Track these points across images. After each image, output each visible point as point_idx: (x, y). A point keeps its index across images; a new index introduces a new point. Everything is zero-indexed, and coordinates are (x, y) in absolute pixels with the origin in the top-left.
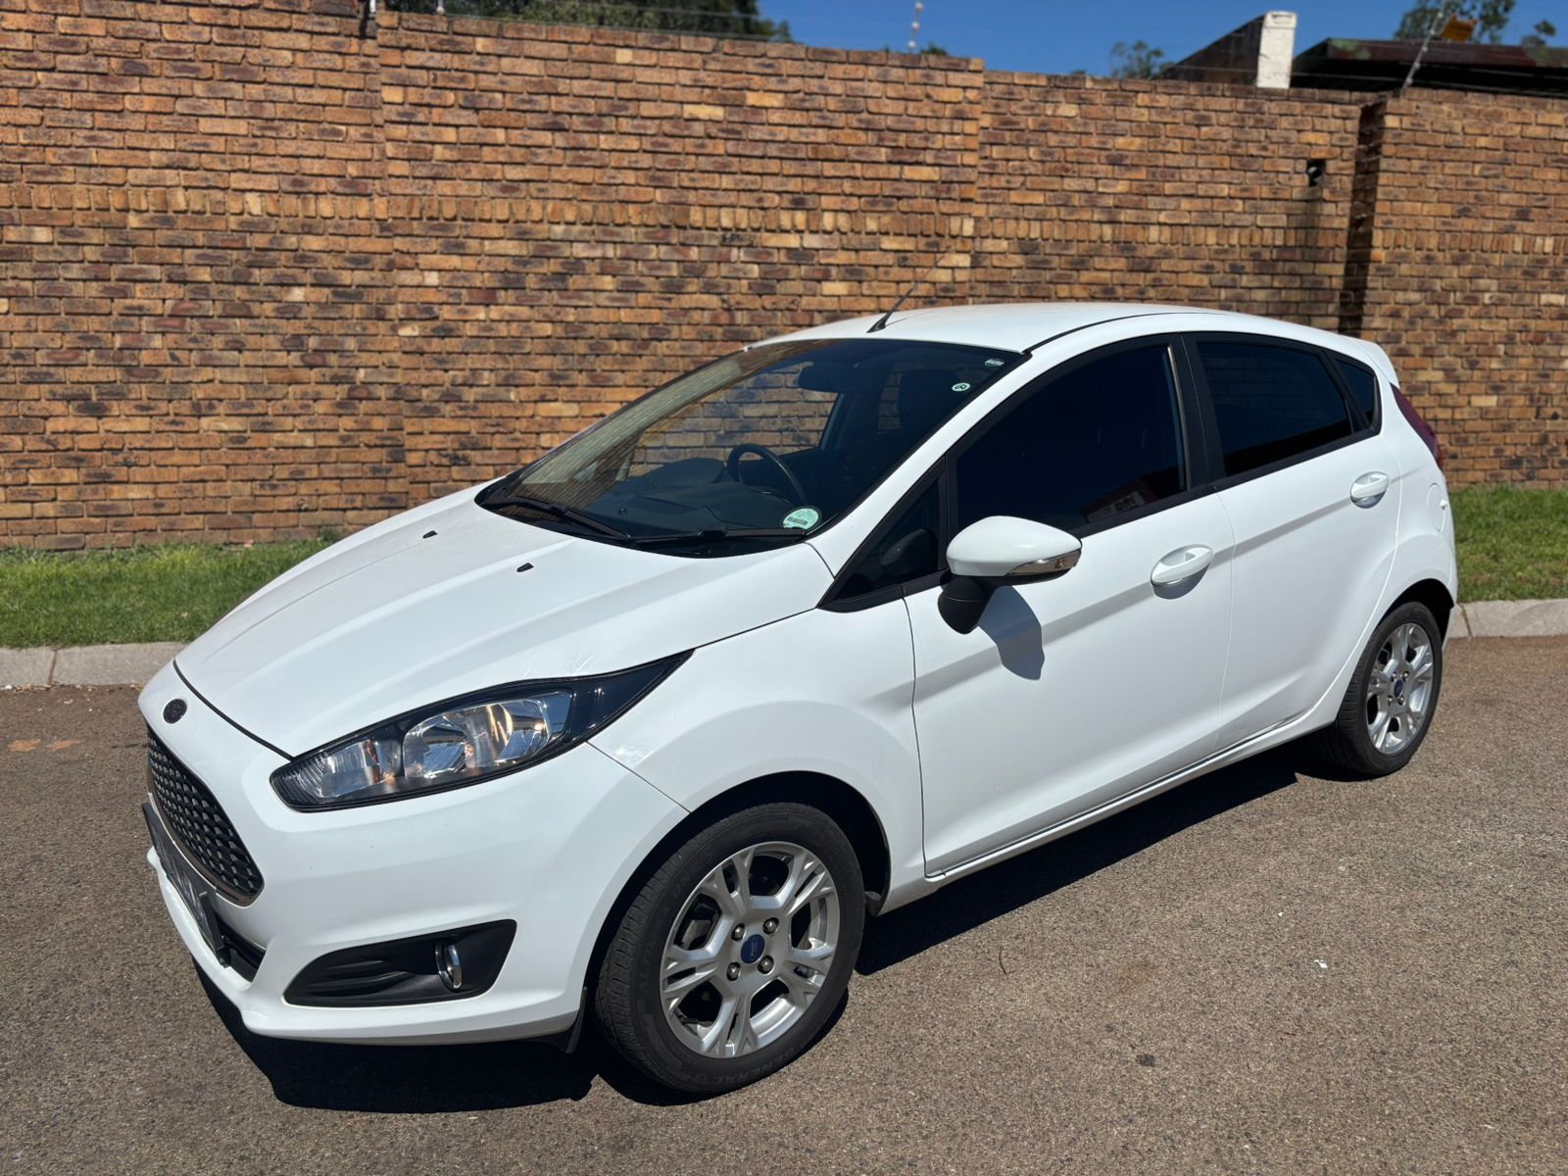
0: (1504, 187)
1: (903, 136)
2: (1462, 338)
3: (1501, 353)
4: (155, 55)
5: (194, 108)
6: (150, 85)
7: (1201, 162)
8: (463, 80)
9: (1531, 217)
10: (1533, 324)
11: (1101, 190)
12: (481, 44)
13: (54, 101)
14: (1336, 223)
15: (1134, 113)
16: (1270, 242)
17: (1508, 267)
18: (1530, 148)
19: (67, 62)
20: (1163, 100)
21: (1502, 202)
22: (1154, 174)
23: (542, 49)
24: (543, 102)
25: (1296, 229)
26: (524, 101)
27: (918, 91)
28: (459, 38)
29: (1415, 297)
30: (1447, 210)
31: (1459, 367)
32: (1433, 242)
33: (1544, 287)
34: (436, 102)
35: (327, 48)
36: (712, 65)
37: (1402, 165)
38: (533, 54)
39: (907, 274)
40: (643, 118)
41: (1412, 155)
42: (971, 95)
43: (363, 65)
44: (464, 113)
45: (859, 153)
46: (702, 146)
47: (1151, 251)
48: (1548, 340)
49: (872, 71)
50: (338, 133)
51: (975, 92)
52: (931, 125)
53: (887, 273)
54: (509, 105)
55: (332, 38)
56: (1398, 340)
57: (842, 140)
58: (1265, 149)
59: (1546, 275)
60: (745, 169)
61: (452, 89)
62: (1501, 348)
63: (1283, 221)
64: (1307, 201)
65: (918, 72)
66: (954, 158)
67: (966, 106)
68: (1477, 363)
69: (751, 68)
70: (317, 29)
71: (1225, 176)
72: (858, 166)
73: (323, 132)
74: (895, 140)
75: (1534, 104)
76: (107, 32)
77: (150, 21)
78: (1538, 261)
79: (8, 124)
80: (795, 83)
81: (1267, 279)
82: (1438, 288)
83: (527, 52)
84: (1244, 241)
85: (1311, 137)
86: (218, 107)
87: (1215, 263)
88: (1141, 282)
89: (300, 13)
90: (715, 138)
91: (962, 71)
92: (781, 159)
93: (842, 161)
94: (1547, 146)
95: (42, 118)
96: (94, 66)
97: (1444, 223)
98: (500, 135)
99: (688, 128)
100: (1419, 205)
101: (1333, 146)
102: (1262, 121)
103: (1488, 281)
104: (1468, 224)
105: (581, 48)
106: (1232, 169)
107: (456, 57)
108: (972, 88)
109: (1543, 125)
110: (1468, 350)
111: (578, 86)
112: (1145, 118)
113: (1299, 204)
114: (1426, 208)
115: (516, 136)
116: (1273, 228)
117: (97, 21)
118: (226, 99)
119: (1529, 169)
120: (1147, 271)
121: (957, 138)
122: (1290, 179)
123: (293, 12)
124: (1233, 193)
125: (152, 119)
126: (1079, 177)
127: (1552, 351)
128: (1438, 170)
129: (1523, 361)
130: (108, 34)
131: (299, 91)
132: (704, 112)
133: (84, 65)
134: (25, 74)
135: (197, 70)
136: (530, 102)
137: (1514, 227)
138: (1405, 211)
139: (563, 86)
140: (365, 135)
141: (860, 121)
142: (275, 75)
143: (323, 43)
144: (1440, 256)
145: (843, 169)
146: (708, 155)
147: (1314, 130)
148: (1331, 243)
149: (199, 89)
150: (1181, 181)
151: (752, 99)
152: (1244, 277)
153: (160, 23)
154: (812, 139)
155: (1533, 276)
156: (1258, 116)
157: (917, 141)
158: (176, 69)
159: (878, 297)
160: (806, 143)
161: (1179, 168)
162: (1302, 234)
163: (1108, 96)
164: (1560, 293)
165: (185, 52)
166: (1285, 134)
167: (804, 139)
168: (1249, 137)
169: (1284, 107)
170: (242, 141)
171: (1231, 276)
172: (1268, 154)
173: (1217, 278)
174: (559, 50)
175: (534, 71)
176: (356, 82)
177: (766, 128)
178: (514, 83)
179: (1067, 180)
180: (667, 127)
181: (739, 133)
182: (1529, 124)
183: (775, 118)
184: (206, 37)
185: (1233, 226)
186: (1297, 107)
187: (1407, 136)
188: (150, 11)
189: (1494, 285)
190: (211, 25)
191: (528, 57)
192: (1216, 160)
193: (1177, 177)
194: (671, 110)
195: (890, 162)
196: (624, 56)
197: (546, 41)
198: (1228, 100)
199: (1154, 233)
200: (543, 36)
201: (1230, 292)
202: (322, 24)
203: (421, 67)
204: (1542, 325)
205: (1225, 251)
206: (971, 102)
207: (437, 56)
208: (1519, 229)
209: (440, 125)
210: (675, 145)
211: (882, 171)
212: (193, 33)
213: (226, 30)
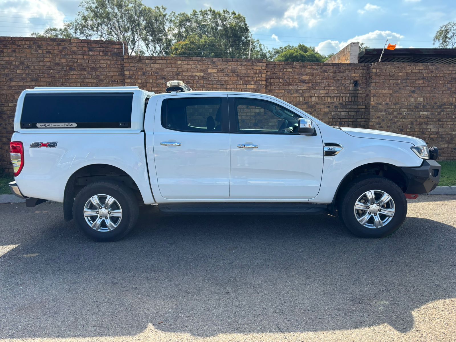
0: (407, 85)
1: (246, 78)
2: (398, 124)
3: (410, 127)
4: (76, 66)
5: (84, 77)
6: (75, 72)
7: (325, 81)
8: (142, 69)
9: (416, 92)
10: (418, 120)
11: (299, 89)
12: (147, 61)
13: (54, 76)
14: (363, 95)
15: (307, 70)
16: (345, 100)
17: (410, 105)
18: (414, 75)
19: (58, 68)
20: (314, 67)
21: (407, 89)
22: (313, 85)
23: (160, 61)
24: (160, 73)
25: (351, 97)
26: (156, 73)
27: (250, 67)
28: (142, 60)
29: (383, 113)
30: (391, 92)
31: (397, 131)
32: (388, 100)
33: (421, 110)
34: (137, 74)
35: (113, 63)
36: (200, 63)
37: (378, 81)
38: (159, 63)
39: (249, 110)
40: (184, 76)
41: (380, 78)
42: (263, 68)
43: (121, 66)
44: (143, 76)
45: (236, 82)
46: (198, 82)
47: (313, 103)
48: (423, 124)
49: (239, 63)
50: (115, 81)
51: (264, 67)
52: (253, 75)
53: (243, 110)
54: (153, 74)
55: (115, 61)
56: (380, 124)
57: (232, 79)
58: (342, 78)
59: (421, 107)
60: (208, 87)
61: (140, 71)
62: (410, 126)
63: (348, 95)
64: (354, 90)
65: (250, 63)
66: (259, 83)
67: (263, 71)
68: (403, 130)
69: (209, 63)
70: (111, 59)
71: (331, 85)
72: (236, 86)
73: (112, 81)
74: (244, 79)
75: (414, 64)
76: (66, 61)
77: (75, 59)
78: (419, 104)
79: (45, 82)
80: (220, 66)
81: (344, 110)
82: (390, 111)
83: (157, 62)
84: (338, 100)
85: (354, 75)
86: (90, 77)
87: (330, 106)
88: (311, 111)
89: (108, 56)
90: (200, 80)
91: (261, 62)
92: (217, 84)
93: (232, 84)
94: (419, 75)
95: (52, 80)
96: (63, 69)
97: (390, 95)
98: (151, 81)
99: (194, 78)
100: (383, 91)
101: (360, 76)
102: (341, 71)
103: (404, 109)
104: (398, 95)
105: (169, 61)
106: (333, 83)
107: (141, 64)
108: (264, 66)
109: (418, 69)
110: (400, 127)
111: (169, 69)
112: (310, 71)
113: (352, 91)
114: (385, 91)
115: (154, 81)
116: (345, 97)
117: (64, 59)
118: (91, 75)
119: (415, 80)
120: (312, 108)
121: (260, 78)
122: (349, 85)
123: (107, 56)
124: (334, 89)
125: (75, 80)
126: (293, 86)
127: (425, 127)
128: (388, 82)
129: (416, 129)
130: (67, 62)
131: (107, 73)
132: (198, 74)
133: (61, 68)
134: (48, 71)
135: (85, 69)
136: (158, 73)
137: (411, 95)
138: (379, 92)
139: (165, 70)
140: (121, 82)
141: (236, 75)
142: (102, 70)
143: (113, 62)
144: (390, 103)
145: (232, 86)
146: (199, 84)
147: (355, 73)
148: (361, 100)
149: (86, 73)
150: (320, 86)
151: (209, 71)
152: (338, 109)
153: (77, 59)
154: (224, 79)
155: (418, 108)
156: (340, 70)
157: (250, 79)
158: (81, 69)
159: (242, 116)
160: (223, 81)
161: (319, 83)
162: (353, 98)
163: (300, 66)
164: (426, 112)
165: (83, 65)
166: (347, 74)
167: (222, 79)
168: (338, 75)
169: (346, 67)
170: (94, 84)
171: (335, 109)
172: (343, 79)
173: (331, 109)
174: (164, 62)
175: (159, 66)
176: (120, 70)
177: (213, 77)
178: (154, 69)
179: (290, 87)
180: (189, 78)
181: (207, 78)
182: (414, 69)
183: (215, 75)
184: (87, 62)
185: (335, 97)
186: (350, 68)
187: (379, 74)
188: (75, 57)
189: (406, 110)
190: (89, 59)
191: (157, 63)
192: (329, 81)
193: (319, 85)
194: (190, 74)
195: (243, 84)
196: (179, 62)
197: (162, 60)
198: (331, 67)
199: (313, 99)
200: (161, 59)
201: (335, 113)
202: (113, 58)
203: (133, 67)
204: (421, 120)
205: (333, 103)
206: (264, 70)
207: (137, 64)
208: (412, 96)
209: (137, 79)
210: (191, 82)
211: (241, 86)
212: (85, 61)
213: (92, 60)
